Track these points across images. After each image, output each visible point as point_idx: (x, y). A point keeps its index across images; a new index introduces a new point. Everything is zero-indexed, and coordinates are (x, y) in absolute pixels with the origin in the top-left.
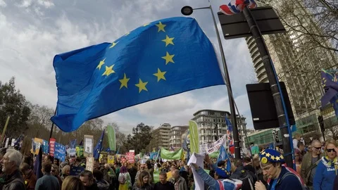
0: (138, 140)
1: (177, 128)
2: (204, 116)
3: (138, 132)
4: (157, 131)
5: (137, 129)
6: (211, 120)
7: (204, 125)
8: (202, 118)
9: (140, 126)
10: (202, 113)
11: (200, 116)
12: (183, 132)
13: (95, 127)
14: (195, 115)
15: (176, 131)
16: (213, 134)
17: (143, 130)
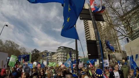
0: (34, 56)
1: (50, 53)
2: (62, 49)
3: (34, 52)
4: (42, 53)
5: (33, 51)
6: (65, 51)
7: (62, 53)
8: (61, 50)
9: (35, 50)
10: (62, 48)
11: (60, 49)
12: (53, 55)
13: (15, 48)
14: (58, 48)
15: (50, 54)
16: (65, 57)
17: (36, 52)
